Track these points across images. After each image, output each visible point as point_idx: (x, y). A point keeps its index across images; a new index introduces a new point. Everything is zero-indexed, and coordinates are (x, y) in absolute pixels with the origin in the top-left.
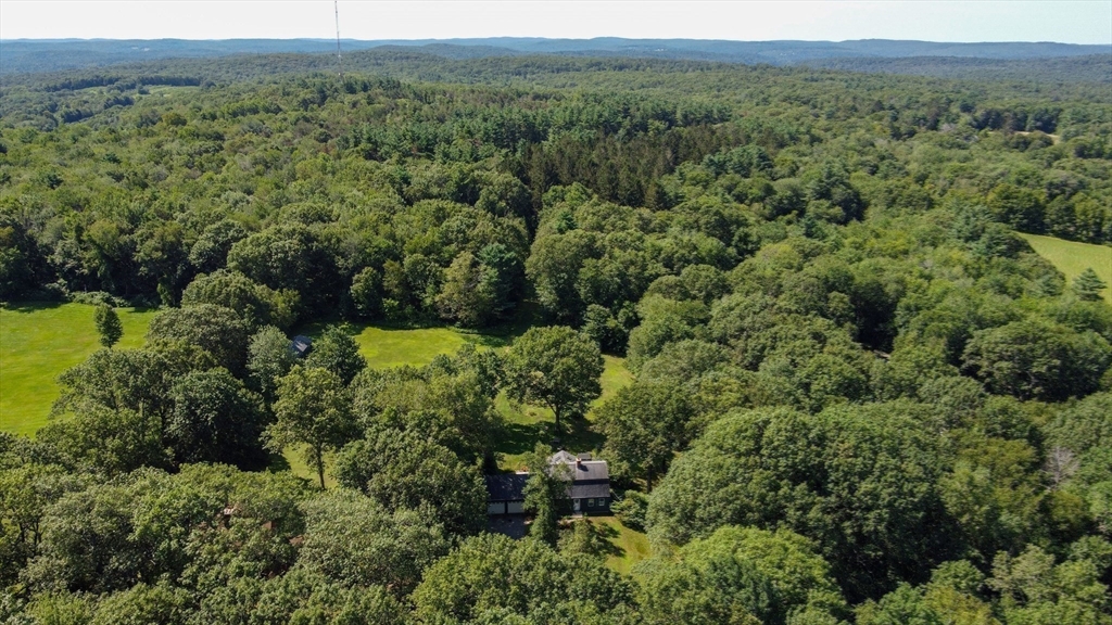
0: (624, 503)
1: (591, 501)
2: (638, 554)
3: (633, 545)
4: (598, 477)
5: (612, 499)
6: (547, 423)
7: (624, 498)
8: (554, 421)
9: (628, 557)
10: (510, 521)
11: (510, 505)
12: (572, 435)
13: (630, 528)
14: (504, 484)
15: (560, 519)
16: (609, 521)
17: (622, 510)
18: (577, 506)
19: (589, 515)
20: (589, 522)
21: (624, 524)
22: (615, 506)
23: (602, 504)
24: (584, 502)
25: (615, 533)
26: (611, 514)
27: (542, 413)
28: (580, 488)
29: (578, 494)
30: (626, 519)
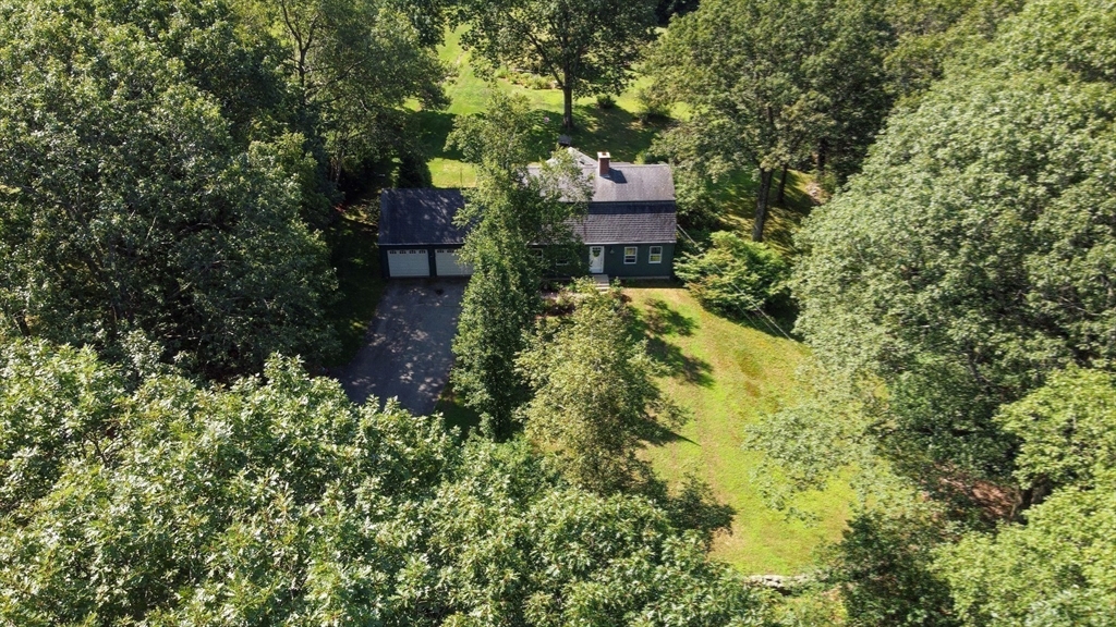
0: (710, 258)
1: (628, 253)
2: (744, 377)
3: (730, 356)
4: (650, 196)
5: (678, 249)
6: (547, 114)
7: (709, 245)
8: (562, 111)
9: (717, 386)
10: (440, 292)
11: (440, 257)
12: (598, 135)
13: (723, 315)
14: (430, 210)
15: (556, 291)
16: (671, 297)
17: (703, 273)
18: (597, 263)
19: (624, 284)
20: (624, 299)
21: (707, 304)
22: (687, 266)
23: (657, 259)
24: (613, 253)
25: (682, 325)
26: (677, 283)
27: (541, 98)
28: (605, 221)
29: (599, 234)
30: (712, 294)
